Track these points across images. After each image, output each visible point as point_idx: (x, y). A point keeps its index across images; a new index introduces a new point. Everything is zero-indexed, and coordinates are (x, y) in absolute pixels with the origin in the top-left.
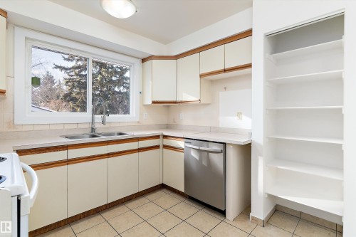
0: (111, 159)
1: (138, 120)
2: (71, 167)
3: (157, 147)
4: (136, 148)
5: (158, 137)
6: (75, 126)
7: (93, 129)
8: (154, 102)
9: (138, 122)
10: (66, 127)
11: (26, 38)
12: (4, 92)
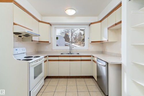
0: (71, 62)
1: (87, 49)
2: (60, 62)
3: (90, 60)
4: (80, 59)
5: (90, 56)
6: (66, 51)
8: (92, 42)
9: (88, 50)
10: (64, 51)
11: (55, 27)
12: (48, 42)
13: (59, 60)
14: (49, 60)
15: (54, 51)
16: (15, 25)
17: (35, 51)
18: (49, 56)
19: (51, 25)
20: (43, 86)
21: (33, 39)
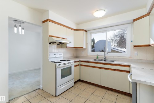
2: (90, 68)
3: (128, 72)
7: (105, 58)
8: (135, 46)
9: (130, 57)
11: (90, 33)
12: (83, 48)
13: (89, 66)
14: (81, 65)
15: (89, 56)
16: (50, 37)
17: (74, 55)
18: (81, 61)
19: (86, 31)
20: (73, 87)
21: (67, 46)
